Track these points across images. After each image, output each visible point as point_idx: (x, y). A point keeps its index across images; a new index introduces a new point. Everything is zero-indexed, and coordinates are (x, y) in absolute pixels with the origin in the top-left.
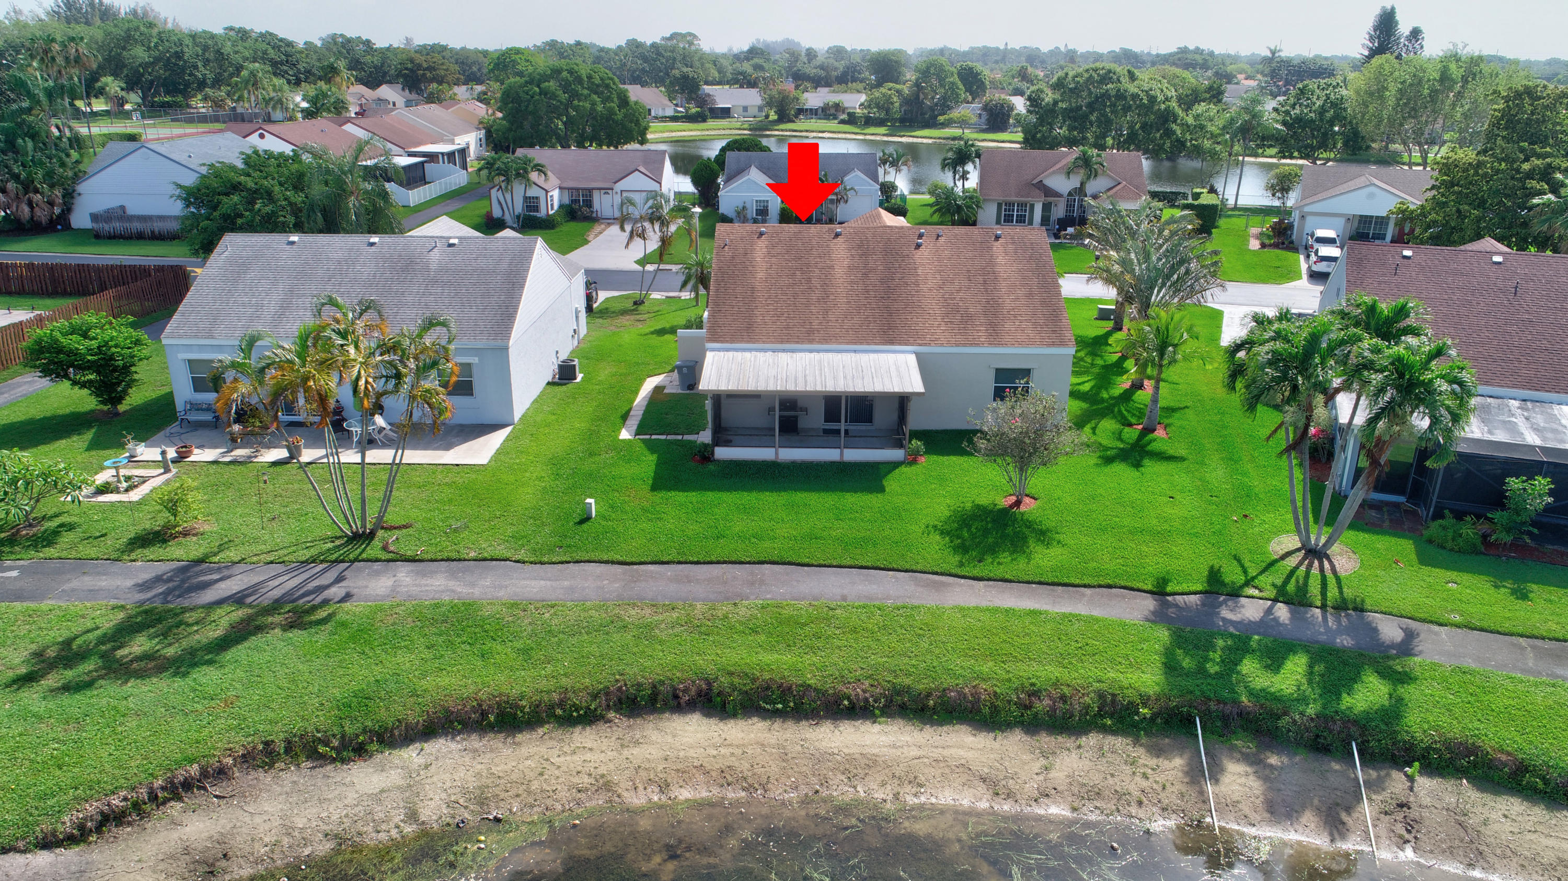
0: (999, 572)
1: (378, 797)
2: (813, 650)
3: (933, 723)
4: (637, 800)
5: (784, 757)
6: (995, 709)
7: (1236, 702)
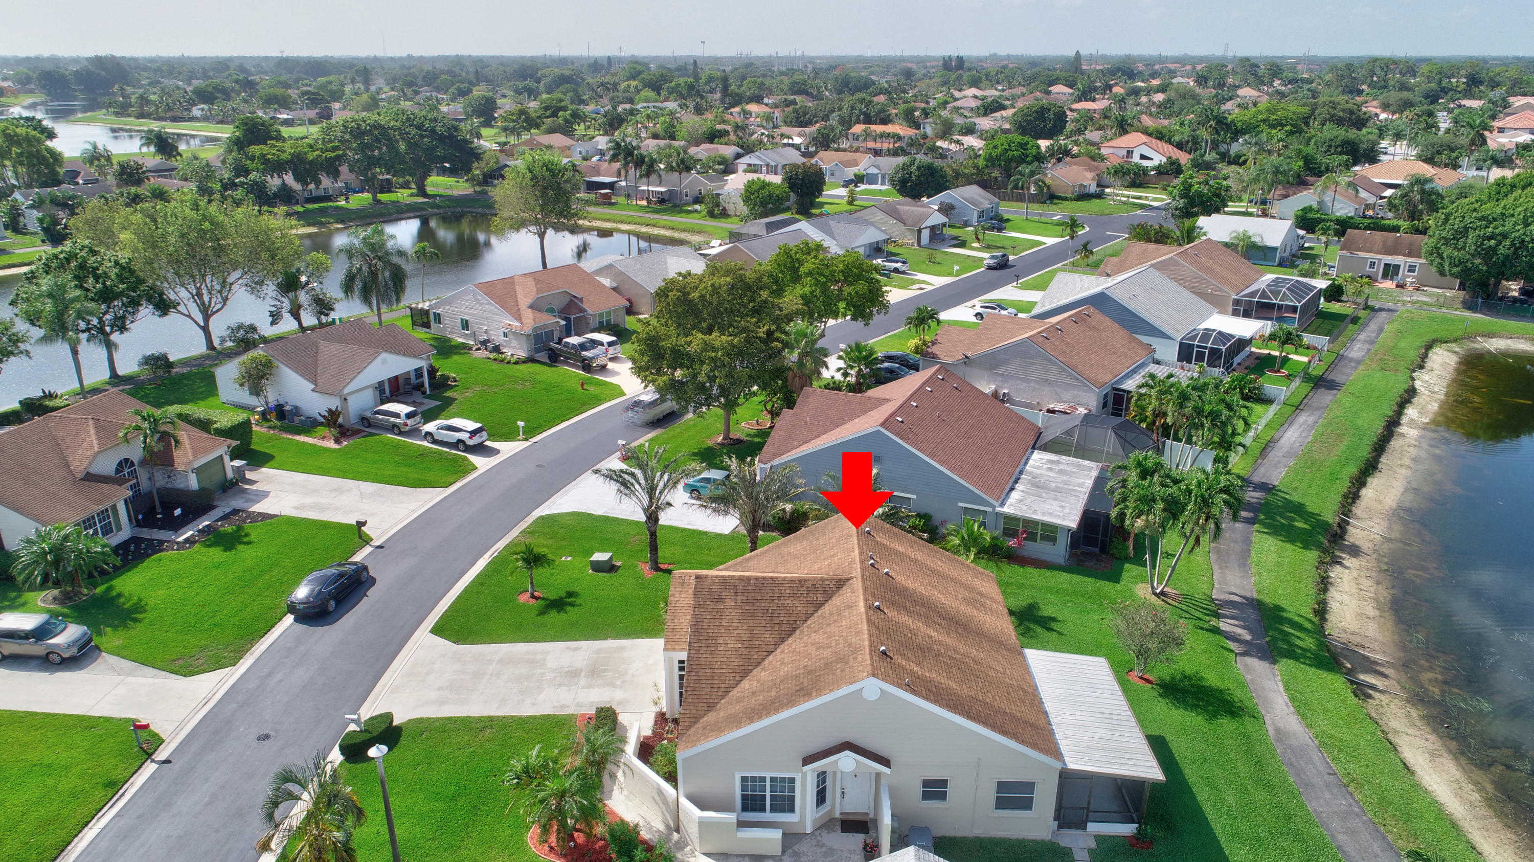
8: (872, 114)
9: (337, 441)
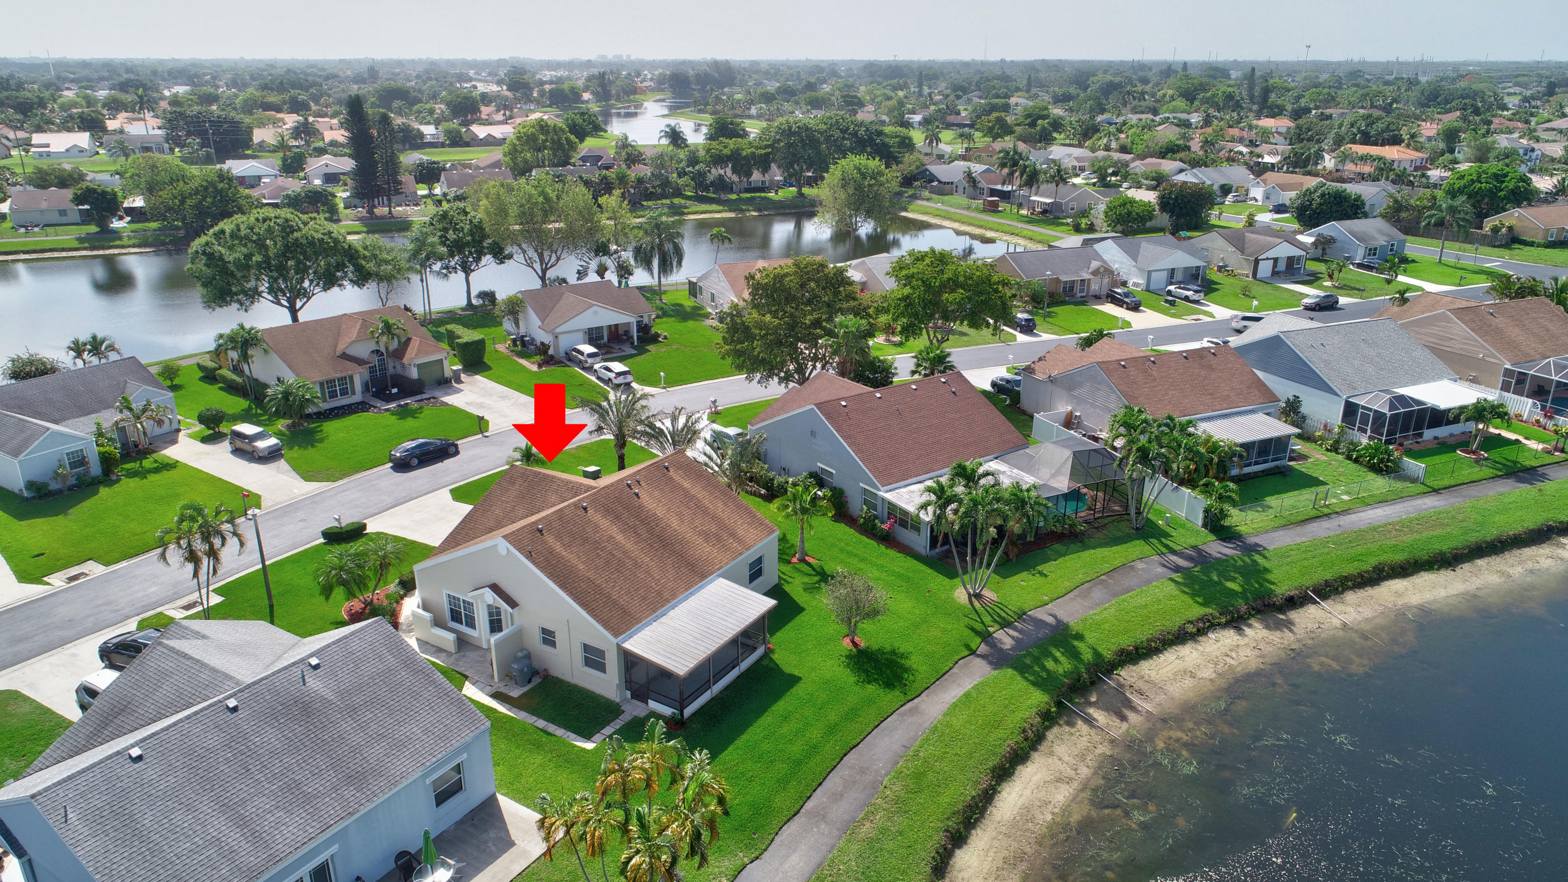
0: (919, 685)
8: (1373, 133)
9: (540, 366)
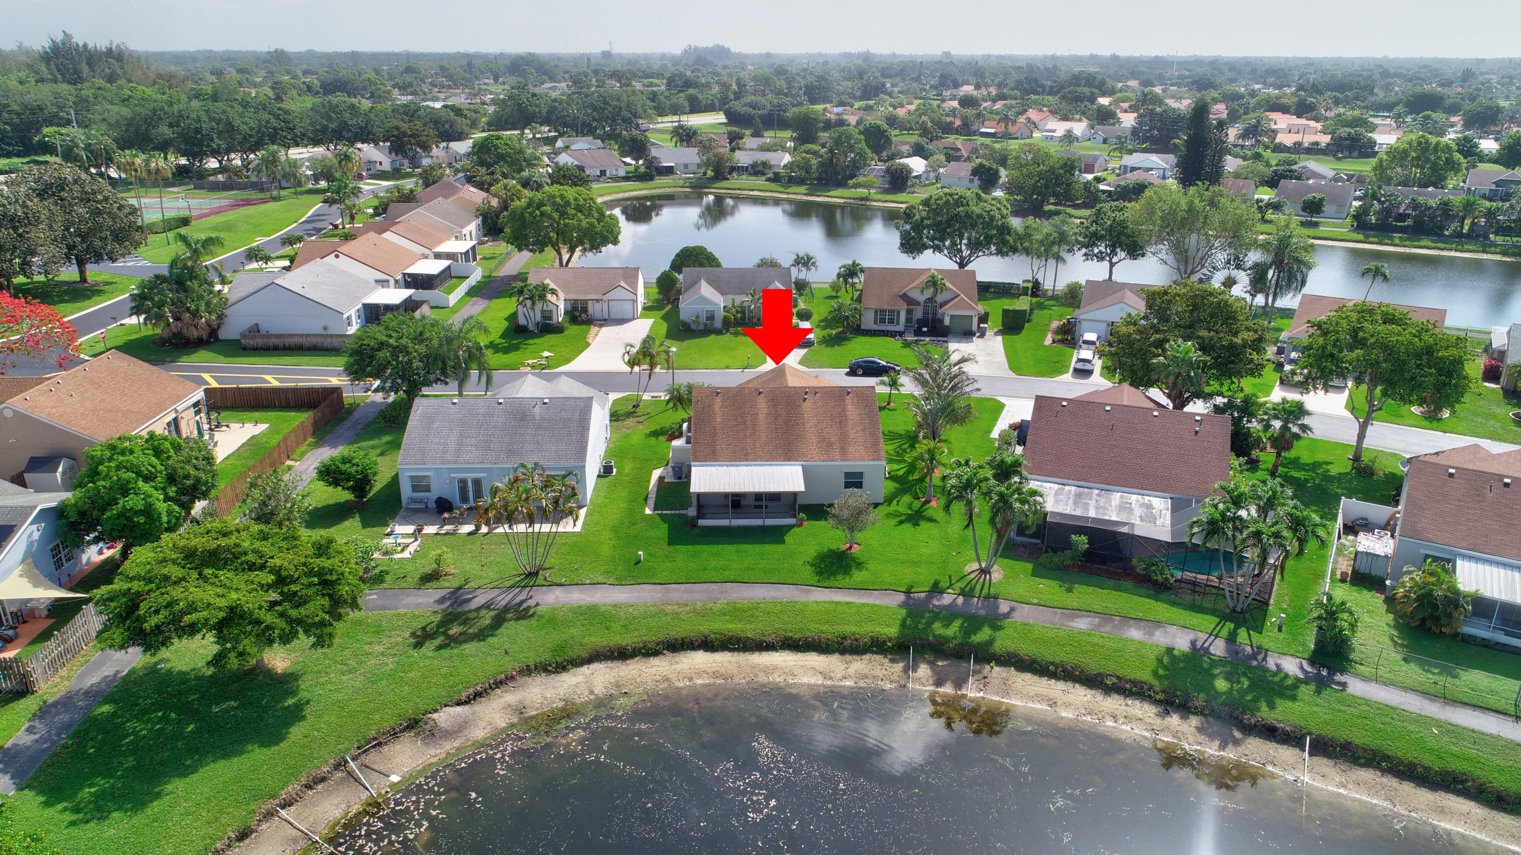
0: (837, 584)
1: (577, 685)
2: (750, 622)
3: (801, 651)
4: (681, 685)
5: (739, 666)
6: (827, 645)
7: (927, 639)
